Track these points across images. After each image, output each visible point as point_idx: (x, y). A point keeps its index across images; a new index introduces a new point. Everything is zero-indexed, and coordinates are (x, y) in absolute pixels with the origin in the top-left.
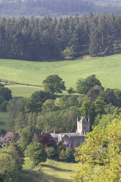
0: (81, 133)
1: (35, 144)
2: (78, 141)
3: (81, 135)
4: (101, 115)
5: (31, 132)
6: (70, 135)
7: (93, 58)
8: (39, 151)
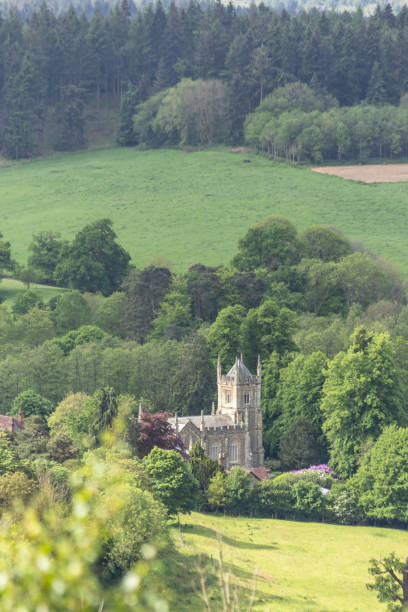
0: (233, 417)
1: (156, 452)
2: (226, 442)
3: (232, 423)
4: (281, 353)
5: (102, 412)
6: (203, 423)
7: (15, 162)
8: (172, 480)
